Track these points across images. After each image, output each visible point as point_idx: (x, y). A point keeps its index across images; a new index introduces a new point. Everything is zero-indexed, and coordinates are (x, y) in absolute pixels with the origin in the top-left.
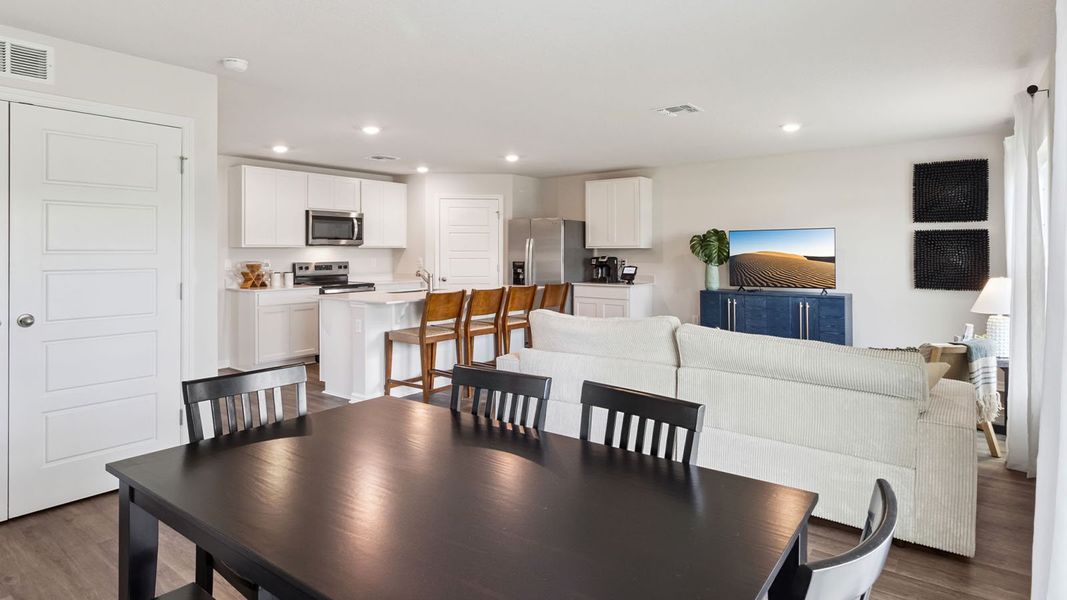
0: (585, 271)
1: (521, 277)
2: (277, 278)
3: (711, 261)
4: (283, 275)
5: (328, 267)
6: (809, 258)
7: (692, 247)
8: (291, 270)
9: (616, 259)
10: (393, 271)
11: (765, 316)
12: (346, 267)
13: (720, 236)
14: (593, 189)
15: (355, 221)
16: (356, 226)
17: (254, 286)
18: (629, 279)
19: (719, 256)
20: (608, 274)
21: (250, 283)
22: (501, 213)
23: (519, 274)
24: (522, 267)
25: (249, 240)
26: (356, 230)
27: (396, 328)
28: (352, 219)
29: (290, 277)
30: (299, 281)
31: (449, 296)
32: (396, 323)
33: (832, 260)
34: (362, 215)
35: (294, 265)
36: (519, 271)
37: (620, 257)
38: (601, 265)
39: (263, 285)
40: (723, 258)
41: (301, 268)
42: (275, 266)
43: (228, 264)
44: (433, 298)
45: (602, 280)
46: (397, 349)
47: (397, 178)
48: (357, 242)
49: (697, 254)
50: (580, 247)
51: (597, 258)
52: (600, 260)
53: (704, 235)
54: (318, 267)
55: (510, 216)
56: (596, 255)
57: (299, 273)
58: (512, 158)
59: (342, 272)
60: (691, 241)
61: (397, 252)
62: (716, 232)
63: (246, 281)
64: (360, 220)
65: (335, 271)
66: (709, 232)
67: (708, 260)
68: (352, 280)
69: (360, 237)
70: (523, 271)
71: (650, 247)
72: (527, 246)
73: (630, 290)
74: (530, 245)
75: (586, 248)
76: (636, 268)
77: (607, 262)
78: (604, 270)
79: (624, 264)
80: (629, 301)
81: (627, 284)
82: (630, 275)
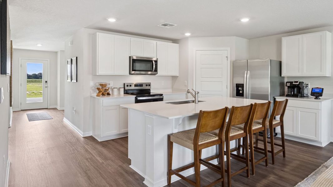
1: (241, 92)
2: (115, 90)
4: (119, 89)
5: (141, 85)
8: (123, 86)
9: (303, 82)
10: (172, 88)
12: (149, 85)
14: (286, 41)
15: (154, 62)
16: (154, 65)
17: (103, 94)
18: (317, 94)
20: (299, 92)
21: (102, 93)
22: (229, 57)
24: (242, 86)
25: (101, 71)
26: (154, 66)
27: (175, 131)
28: (152, 61)
29: (122, 90)
30: (126, 92)
31: (216, 112)
32: (175, 128)
34: (157, 59)
35: (124, 84)
36: (240, 89)
37: (305, 81)
38: (293, 86)
39: (108, 94)
41: (127, 86)
42: (115, 85)
43: (92, 84)
44: (205, 115)
45: (295, 96)
46: (176, 148)
47: (175, 41)
48: (154, 73)
51: (291, 82)
52: (294, 83)
54: (136, 85)
56: (289, 80)
57: (126, 88)
59: (148, 88)
61: (174, 78)
63: (99, 92)
64: (156, 62)
65: (144, 87)
68: (153, 92)
69: (156, 70)
70: (243, 88)
71: (330, 76)
72: (245, 75)
73: (321, 103)
74: (247, 75)
75: (282, 76)
76: (323, 89)
77: (298, 85)
78: (296, 89)
79: (308, 86)
80: (321, 110)
81: (316, 98)
82: (318, 93)
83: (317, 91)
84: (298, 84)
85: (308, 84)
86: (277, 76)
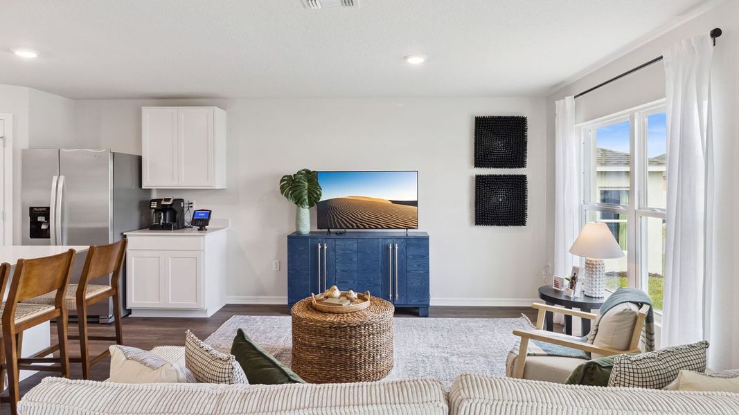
0: (141, 216)
1: (44, 227)
3: (302, 204)
6: (394, 202)
7: (282, 188)
9: (182, 200)
11: (356, 259)
13: (311, 177)
18: (201, 222)
19: (309, 198)
20: (174, 219)
22: (9, 136)
23: (41, 223)
24: (46, 212)
33: (415, 203)
36: (41, 219)
37: (187, 198)
38: (162, 209)
40: (314, 200)
45: (166, 227)
49: (287, 196)
50: (134, 186)
51: (159, 201)
52: (163, 203)
53: (294, 175)
55: (24, 143)
56: (154, 196)
58: (26, 55)
60: (282, 181)
62: (308, 172)
66: (299, 173)
67: (299, 202)
70: (48, 218)
71: (225, 188)
72: (54, 184)
73: (204, 239)
74: (58, 183)
75: (143, 188)
76: (210, 211)
77: (171, 205)
78: (167, 214)
79: (191, 207)
80: (203, 251)
81: (200, 229)
82: (203, 220)
83: (201, 216)
84: (170, 203)
85: (191, 203)
86: (134, 187)
